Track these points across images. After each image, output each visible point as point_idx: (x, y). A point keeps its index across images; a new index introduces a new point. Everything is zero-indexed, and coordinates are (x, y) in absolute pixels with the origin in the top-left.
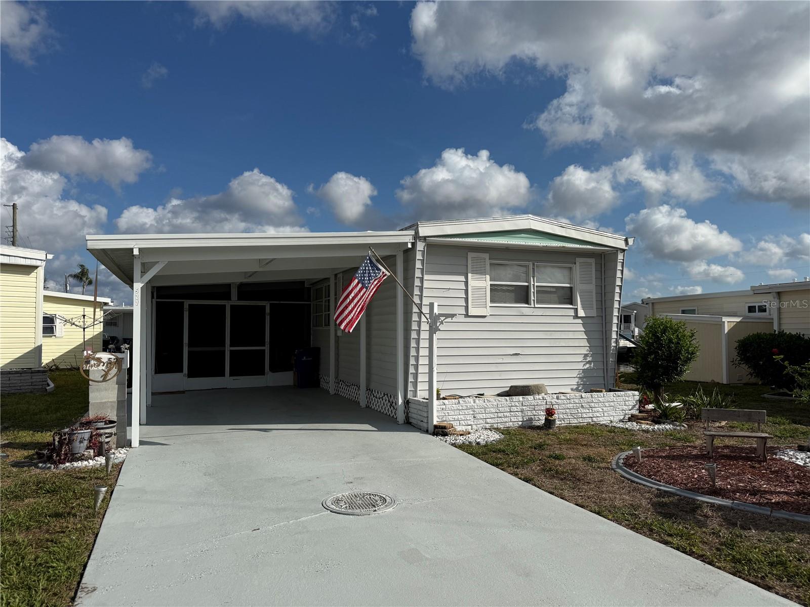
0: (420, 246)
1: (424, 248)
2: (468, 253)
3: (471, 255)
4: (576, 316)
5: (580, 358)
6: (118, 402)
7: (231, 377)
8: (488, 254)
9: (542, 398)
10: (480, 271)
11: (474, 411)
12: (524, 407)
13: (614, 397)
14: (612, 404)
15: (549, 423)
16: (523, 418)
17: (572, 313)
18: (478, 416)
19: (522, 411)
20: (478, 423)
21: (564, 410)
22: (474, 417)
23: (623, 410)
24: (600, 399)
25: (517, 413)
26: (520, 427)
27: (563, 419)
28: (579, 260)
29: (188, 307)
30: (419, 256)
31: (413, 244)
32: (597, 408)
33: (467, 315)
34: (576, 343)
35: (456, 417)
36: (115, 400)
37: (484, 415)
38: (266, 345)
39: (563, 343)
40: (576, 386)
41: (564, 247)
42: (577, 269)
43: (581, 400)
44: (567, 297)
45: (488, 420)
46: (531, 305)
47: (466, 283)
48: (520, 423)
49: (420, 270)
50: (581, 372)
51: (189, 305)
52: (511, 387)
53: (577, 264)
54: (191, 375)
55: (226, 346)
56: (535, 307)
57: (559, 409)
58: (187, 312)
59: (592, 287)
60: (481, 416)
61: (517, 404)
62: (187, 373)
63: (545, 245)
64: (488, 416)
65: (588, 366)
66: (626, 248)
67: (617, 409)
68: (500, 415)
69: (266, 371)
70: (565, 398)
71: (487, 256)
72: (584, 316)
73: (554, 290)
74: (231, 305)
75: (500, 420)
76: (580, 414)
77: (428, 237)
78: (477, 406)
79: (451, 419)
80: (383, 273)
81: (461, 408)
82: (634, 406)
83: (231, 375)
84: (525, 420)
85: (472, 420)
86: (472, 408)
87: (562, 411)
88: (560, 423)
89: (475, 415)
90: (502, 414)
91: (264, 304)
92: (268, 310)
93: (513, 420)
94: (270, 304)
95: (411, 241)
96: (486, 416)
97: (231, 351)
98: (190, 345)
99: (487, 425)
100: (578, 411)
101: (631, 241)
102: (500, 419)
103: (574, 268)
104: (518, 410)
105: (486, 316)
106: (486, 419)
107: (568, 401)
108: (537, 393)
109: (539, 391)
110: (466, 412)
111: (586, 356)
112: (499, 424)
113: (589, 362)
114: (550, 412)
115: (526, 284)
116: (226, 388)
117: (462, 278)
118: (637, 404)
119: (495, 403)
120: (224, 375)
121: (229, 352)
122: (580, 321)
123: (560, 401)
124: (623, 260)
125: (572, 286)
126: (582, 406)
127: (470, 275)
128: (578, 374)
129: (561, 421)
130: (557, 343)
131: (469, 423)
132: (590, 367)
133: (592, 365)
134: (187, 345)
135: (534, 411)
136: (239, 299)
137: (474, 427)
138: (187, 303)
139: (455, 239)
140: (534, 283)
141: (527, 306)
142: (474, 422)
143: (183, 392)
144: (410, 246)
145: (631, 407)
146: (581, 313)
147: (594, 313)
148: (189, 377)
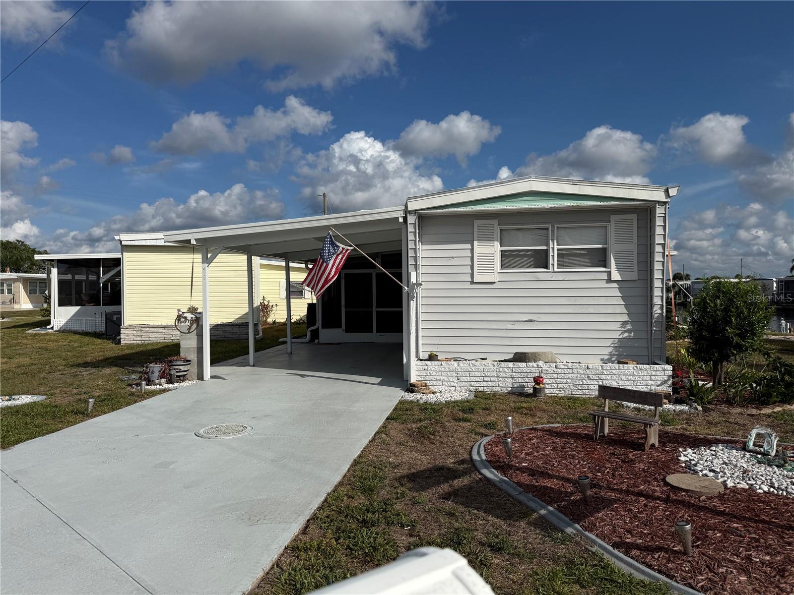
0: (411, 219)
1: (415, 221)
2: (475, 221)
3: (477, 223)
4: (609, 280)
5: (617, 326)
6: (197, 347)
7: (377, 333)
8: (497, 220)
9: (536, 366)
10: (487, 238)
11: (457, 374)
12: (514, 374)
13: (634, 370)
14: (631, 377)
15: (536, 392)
16: (513, 384)
17: (605, 276)
18: (461, 379)
19: (512, 377)
20: (462, 385)
21: (564, 380)
22: (458, 379)
23: (647, 385)
24: (614, 371)
25: (506, 379)
26: (509, 393)
27: (564, 389)
28: (613, 218)
29: (344, 275)
30: (411, 229)
31: (405, 219)
32: (610, 381)
33: (472, 282)
34: (610, 310)
35: (438, 378)
36: (196, 346)
37: (468, 378)
39: (591, 310)
40: (608, 357)
41: (578, 206)
42: (612, 228)
43: (587, 370)
44: (600, 258)
45: (473, 384)
46: (549, 270)
47: (472, 250)
48: (510, 389)
49: (413, 241)
50: (616, 342)
52: (516, 353)
53: (612, 222)
54: (348, 330)
55: (373, 307)
56: (554, 272)
57: (557, 378)
58: (344, 280)
59: (633, 247)
60: (465, 379)
61: (506, 370)
62: (344, 328)
63: (553, 206)
64: (473, 379)
65: (626, 335)
66: (668, 200)
67: (639, 384)
68: (486, 379)
70: (566, 367)
71: (495, 222)
72: (621, 279)
73: (585, 252)
74: (376, 273)
75: (485, 384)
76: (586, 386)
77: (419, 210)
78: (461, 368)
79: (433, 379)
80: (343, 249)
81: (443, 369)
82: (666, 382)
83: (378, 331)
84: (516, 386)
85: (456, 382)
86: (455, 371)
87: (562, 380)
88: (560, 392)
89: (459, 377)
90: (489, 378)
93: (501, 385)
95: (402, 215)
96: (470, 379)
97: (377, 312)
98: (346, 306)
99: (472, 388)
100: (583, 382)
101: (673, 192)
102: (487, 383)
103: (609, 227)
104: (506, 376)
105: (495, 282)
106: (470, 381)
107: (570, 371)
108: (533, 360)
109: (536, 359)
110: (449, 374)
111: (625, 323)
112: (485, 388)
113: (629, 331)
114: (538, 380)
115: (545, 248)
116: (374, 342)
117: (469, 246)
118: (668, 380)
119: (481, 368)
120: (372, 332)
121: (375, 313)
122: (615, 285)
123: (559, 370)
124: (665, 214)
125: (605, 246)
126: (588, 377)
127: (476, 243)
128: (612, 344)
129: (560, 391)
130: (584, 310)
131: (452, 384)
132: (628, 336)
133: (633, 334)
135: (527, 379)
137: (458, 388)
138: (343, 272)
139: (447, 210)
140: (554, 245)
141: (545, 270)
142: (457, 383)
143: (339, 344)
144: (401, 220)
145: (659, 383)
146: (616, 276)
147: (634, 276)
148: (346, 332)
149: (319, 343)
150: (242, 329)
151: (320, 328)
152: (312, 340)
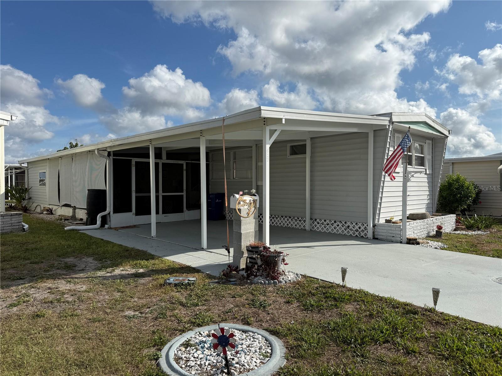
0: (391, 127)
3: (396, 135)
4: (426, 173)
7: (163, 215)
9: (432, 220)
11: (414, 229)
17: (424, 171)
29: (134, 163)
30: (390, 134)
38: (184, 192)
51: (136, 162)
54: (137, 214)
55: (160, 192)
58: (134, 167)
62: (135, 212)
69: (184, 210)
72: (429, 174)
74: (162, 163)
83: (163, 213)
86: (413, 227)
91: (183, 163)
92: (185, 167)
94: (186, 162)
95: (388, 124)
97: (163, 196)
98: (136, 192)
116: (160, 222)
121: (161, 197)
134: (135, 192)
136: (168, 158)
138: (134, 160)
141: (411, 167)
144: (387, 127)
147: (431, 171)
148: (136, 215)
149: (110, 228)
150: (7, 220)
151: (112, 213)
152: (103, 225)
